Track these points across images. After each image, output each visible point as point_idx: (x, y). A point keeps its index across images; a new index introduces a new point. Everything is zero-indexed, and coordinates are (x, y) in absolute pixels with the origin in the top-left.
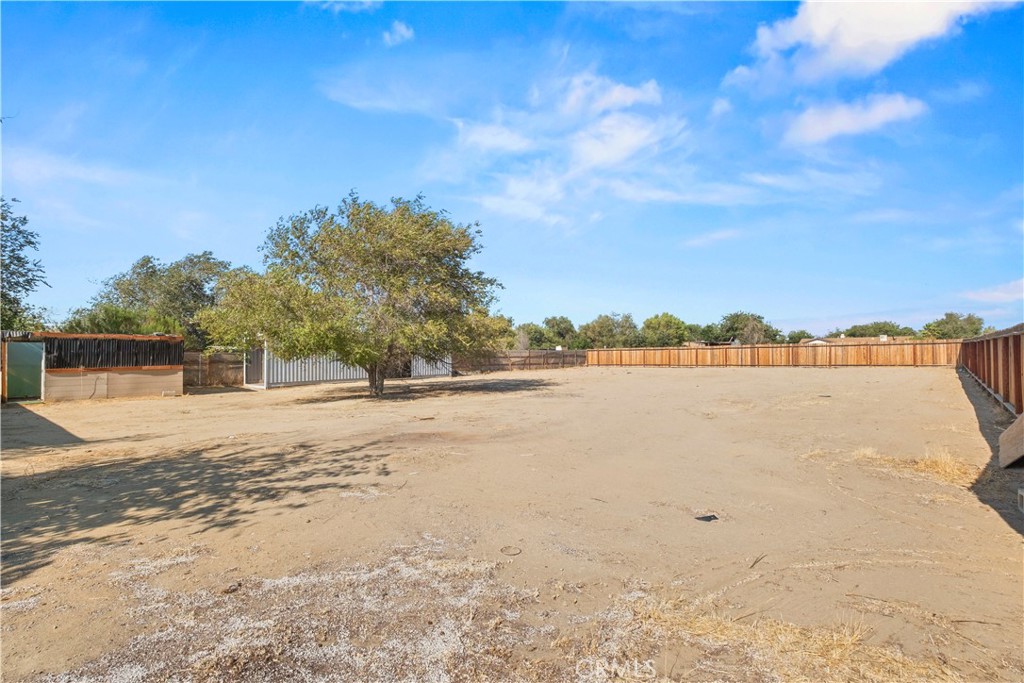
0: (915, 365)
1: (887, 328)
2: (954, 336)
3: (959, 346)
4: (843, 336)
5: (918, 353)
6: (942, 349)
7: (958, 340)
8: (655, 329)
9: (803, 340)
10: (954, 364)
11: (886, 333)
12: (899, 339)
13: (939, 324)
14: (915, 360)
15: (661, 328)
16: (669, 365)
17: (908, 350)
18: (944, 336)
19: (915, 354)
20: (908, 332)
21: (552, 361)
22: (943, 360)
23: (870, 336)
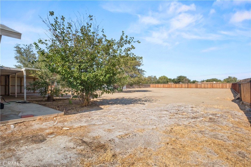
0: (222, 88)
1: (215, 80)
2: (230, 82)
3: (231, 84)
4: (205, 82)
5: (223, 86)
6: (228, 85)
7: (231, 83)
8: (161, 79)
9: (196, 83)
10: (230, 88)
11: (215, 81)
12: (218, 82)
13: (227, 79)
14: (222, 87)
15: (163, 79)
16: (169, 88)
17: (221, 85)
18: (228, 82)
19: (222, 86)
20: (220, 81)
21: (143, 86)
22: (228, 87)
23: (211, 82)
